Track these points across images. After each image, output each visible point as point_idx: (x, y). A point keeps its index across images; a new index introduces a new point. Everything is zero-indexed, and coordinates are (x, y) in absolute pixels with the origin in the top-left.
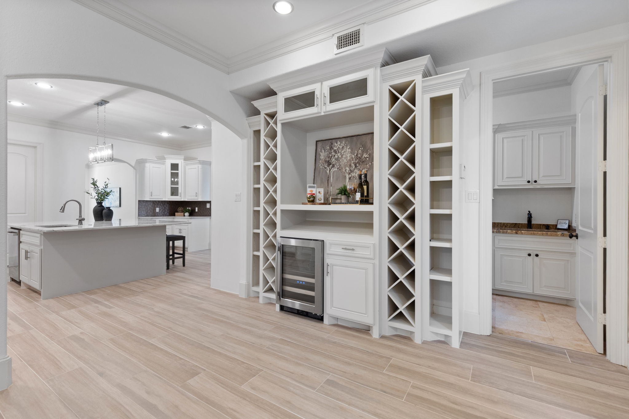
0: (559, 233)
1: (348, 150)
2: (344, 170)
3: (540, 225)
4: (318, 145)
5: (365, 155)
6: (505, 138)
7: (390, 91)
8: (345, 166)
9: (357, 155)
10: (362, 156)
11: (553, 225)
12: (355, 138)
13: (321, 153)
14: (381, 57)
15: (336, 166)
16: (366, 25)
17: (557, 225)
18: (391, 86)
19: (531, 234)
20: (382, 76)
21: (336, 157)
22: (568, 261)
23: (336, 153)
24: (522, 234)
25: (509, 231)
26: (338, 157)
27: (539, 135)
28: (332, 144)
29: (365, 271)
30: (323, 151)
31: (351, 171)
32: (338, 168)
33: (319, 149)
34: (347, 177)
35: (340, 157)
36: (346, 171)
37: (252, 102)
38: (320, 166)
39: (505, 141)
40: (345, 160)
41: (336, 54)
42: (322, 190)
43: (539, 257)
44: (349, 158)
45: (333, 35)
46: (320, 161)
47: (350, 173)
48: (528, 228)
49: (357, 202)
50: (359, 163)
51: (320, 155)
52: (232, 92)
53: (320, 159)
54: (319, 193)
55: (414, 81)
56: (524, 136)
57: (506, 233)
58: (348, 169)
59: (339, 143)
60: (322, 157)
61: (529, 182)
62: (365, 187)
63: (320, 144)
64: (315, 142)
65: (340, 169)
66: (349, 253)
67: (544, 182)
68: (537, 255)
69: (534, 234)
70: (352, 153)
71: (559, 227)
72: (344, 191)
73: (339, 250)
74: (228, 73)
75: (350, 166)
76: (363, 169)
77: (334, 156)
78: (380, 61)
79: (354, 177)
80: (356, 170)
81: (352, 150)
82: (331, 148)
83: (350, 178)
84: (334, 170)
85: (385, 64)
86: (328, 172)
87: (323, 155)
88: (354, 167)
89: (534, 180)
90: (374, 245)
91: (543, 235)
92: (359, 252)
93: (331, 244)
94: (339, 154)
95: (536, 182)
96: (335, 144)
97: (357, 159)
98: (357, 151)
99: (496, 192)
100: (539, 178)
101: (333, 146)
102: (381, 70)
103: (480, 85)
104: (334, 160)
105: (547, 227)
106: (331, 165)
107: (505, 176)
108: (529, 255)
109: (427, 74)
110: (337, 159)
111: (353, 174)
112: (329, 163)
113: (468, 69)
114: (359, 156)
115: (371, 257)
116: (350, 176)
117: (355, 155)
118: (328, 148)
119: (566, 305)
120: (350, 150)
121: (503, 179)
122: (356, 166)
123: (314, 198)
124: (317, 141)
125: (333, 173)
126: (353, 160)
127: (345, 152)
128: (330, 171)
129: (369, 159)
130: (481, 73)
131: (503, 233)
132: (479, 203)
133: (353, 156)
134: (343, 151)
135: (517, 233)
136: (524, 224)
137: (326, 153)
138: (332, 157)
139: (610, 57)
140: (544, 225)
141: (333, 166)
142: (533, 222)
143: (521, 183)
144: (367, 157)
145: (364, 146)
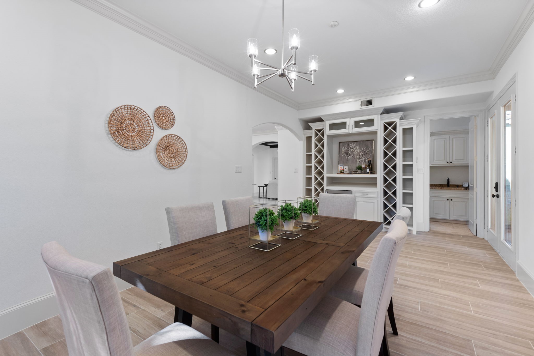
0: (463, 189)
1: (358, 148)
2: (356, 157)
3: (454, 185)
4: (340, 144)
5: (367, 151)
6: (436, 139)
7: (384, 124)
8: (357, 155)
9: (363, 150)
10: (366, 151)
11: (461, 185)
12: (361, 142)
13: (342, 149)
14: (381, 111)
15: (351, 155)
16: (375, 98)
17: (462, 185)
18: (384, 122)
19: (449, 189)
20: (381, 118)
21: (351, 151)
22: (467, 202)
23: (351, 149)
24: (444, 189)
25: (437, 188)
26: (353, 151)
27: (453, 138)
28: (349, 144)
29: (373, 203)
30: (344, 147)
31: (360, 158)
32: (352, 157)
33: (341, 147)
34: (358, 161)
35: (354, 151)
36: (357, 157)
37: (309, 124)
38: (342, 155)
39: (435, 141)
40: (356, 153)
41: (360, 109)
42: (347, 167)
43: (453, 200)
44: (358, 152)
45: (359, 100)
46: (342, 153)
47: (359, 159)
48: (447, 187)
49: (368, 173)
50: (364, 155)
51: (342, 150)
52: (299, 119)
53: (342, 152)
54: (346, 169)
55: (395, 121)
56: (445, 139)
57: (436, 189)
58: (358, 157)
59: (353, 144)
60: (343, 151)
61: (448, 162)
62: (371, 166)
63: (341, 144)
64: (339, 143)
65: (354, 157)
66: (365, 196)
67: (455, 163)
68: (452, 200)
69: (450, 189)
70: (360, 149)
71: (464, 186)
72: (360, 168)
73: (360, 195)
74: (298, 110)
75: (359, 155)
76: (366, 157)
77: (350, 150)
78: (381, 112)
79: (361, 161)
80: (363, 158)
81: (360, 148)
82: (348, 146)
83: (359, 162)
84: (350, 157)
85: (382, 113)
86: (347, 158)
87: (343, 150)
88: (362, 156)
89: (450, 162)
90: (378, 192)
91: (454, 189)
92: (370, 195)
93: (356, 192)
94: (353, 150)
95: (451, 162)
96: (351, 144)
97: (363, 152)
98: (363, 149)
99: (431, 167)
100: (453, 160)
101: (349, 145)
102: (381, 116)
103: (424, 121)
104: (350, 152)
105: (458, 186)
106: (348, 155)
107: (435, 159)
108: (448, 200)
109: (402, 119)
110: (352, 152)
111: (361, 160)
112: (347, 154)
113: (420, 119)
114: (364, 151)
115: (377, 197)
116: (360, 160)
117: (362, 150)
118: (346, 146)
119: (466, 224)
120: (359, 148)
121: (434, 161)
122: (363, 156)
123: (344, 171)
124: (340, 143)
125: (350, 159)
126: (361, 153)
127: (356, 148)
128: (348, 158)
129: (370, 153)
130: (424, 116)
131: (434, 189)
132: (424, 173)
133: (361, 151)
134: (355, 148)
135: (441, 189)
136: (446, 185)
137: (345, 149)
138: (349, 151)
139: (478, 115)
140: (456, 185)
141: (350, 155)
142: (450, 184)
143: (443, 163)
144: (369, 152)
145: (367, 146)
